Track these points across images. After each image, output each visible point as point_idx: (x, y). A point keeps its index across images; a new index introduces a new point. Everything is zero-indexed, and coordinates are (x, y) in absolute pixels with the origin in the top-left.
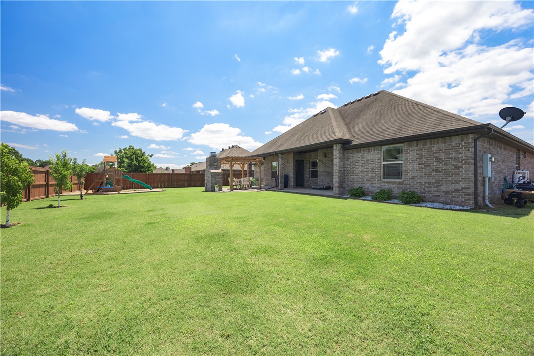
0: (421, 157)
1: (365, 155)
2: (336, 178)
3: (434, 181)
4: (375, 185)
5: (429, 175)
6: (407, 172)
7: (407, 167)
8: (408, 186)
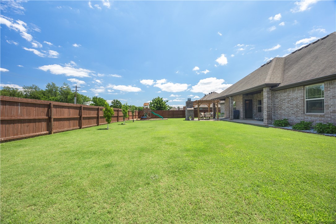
1: (290, 94)
2: (265, 112)
4: (299, 118)
6: (328, 107)
7: (328, 102)
8: (329, 119)
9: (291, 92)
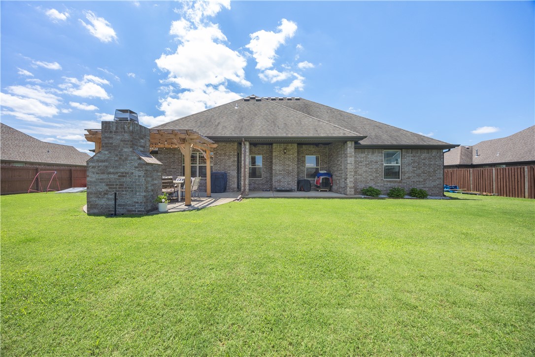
0: (414, 162)
2: (351, 178)
3: (422, 180)
4: (378, 184)
5: (419, 175)
6: (403, 173)
8: (405, 185)
9: (370, 154)
